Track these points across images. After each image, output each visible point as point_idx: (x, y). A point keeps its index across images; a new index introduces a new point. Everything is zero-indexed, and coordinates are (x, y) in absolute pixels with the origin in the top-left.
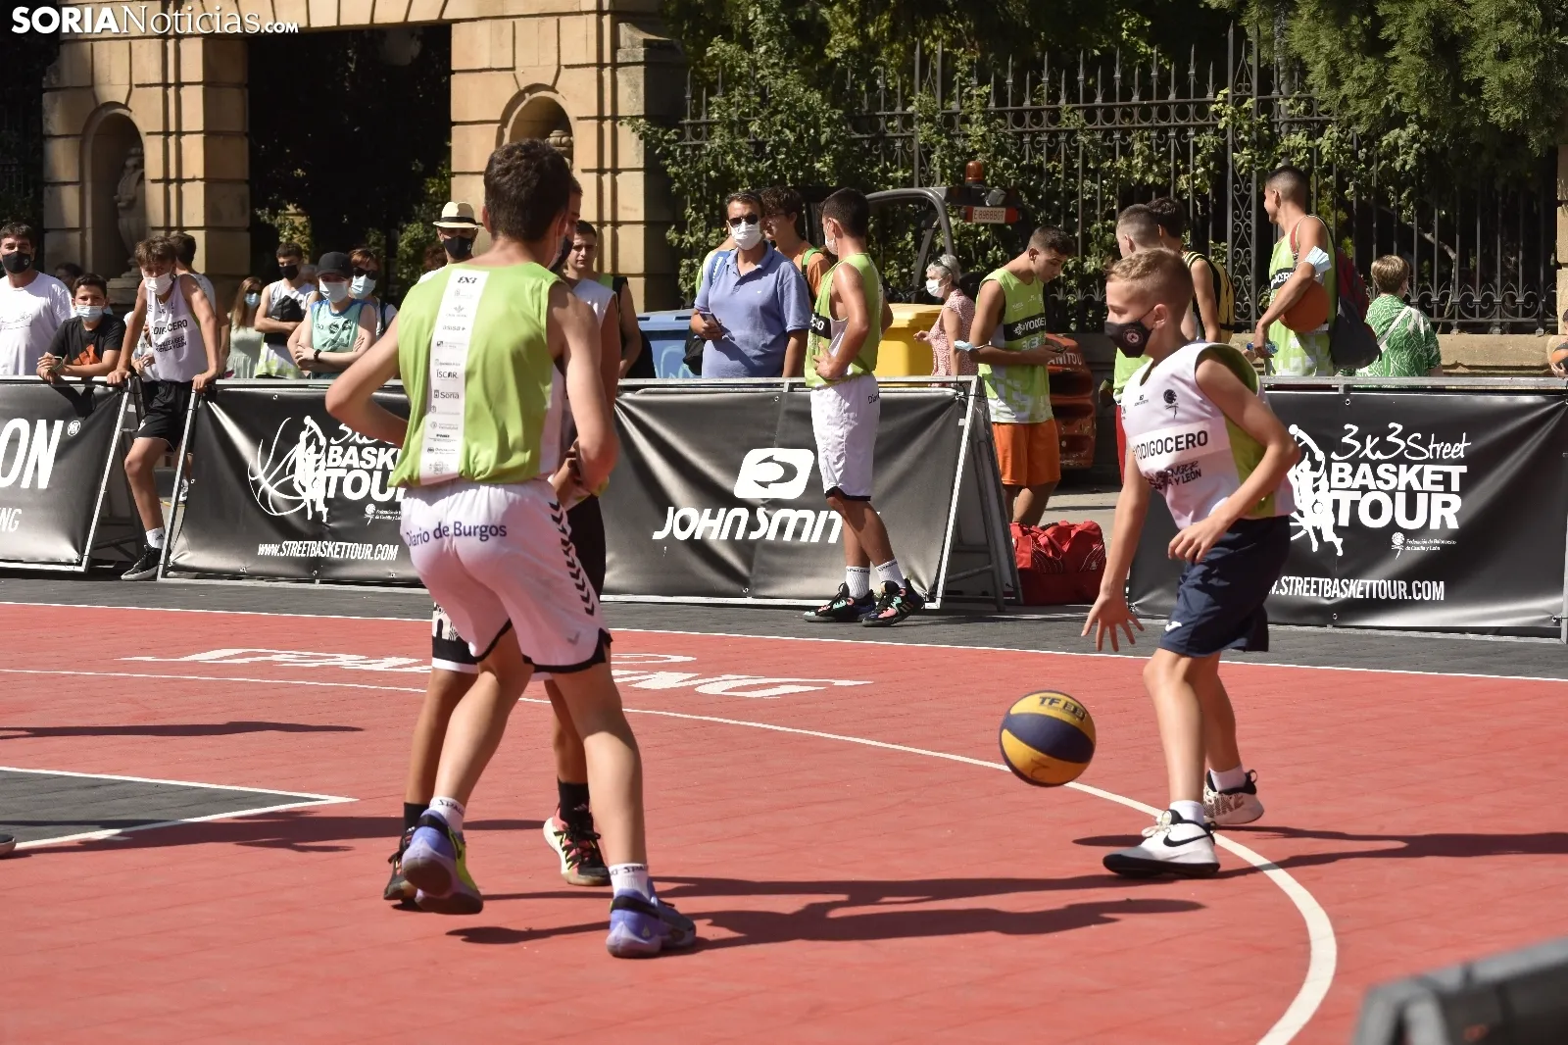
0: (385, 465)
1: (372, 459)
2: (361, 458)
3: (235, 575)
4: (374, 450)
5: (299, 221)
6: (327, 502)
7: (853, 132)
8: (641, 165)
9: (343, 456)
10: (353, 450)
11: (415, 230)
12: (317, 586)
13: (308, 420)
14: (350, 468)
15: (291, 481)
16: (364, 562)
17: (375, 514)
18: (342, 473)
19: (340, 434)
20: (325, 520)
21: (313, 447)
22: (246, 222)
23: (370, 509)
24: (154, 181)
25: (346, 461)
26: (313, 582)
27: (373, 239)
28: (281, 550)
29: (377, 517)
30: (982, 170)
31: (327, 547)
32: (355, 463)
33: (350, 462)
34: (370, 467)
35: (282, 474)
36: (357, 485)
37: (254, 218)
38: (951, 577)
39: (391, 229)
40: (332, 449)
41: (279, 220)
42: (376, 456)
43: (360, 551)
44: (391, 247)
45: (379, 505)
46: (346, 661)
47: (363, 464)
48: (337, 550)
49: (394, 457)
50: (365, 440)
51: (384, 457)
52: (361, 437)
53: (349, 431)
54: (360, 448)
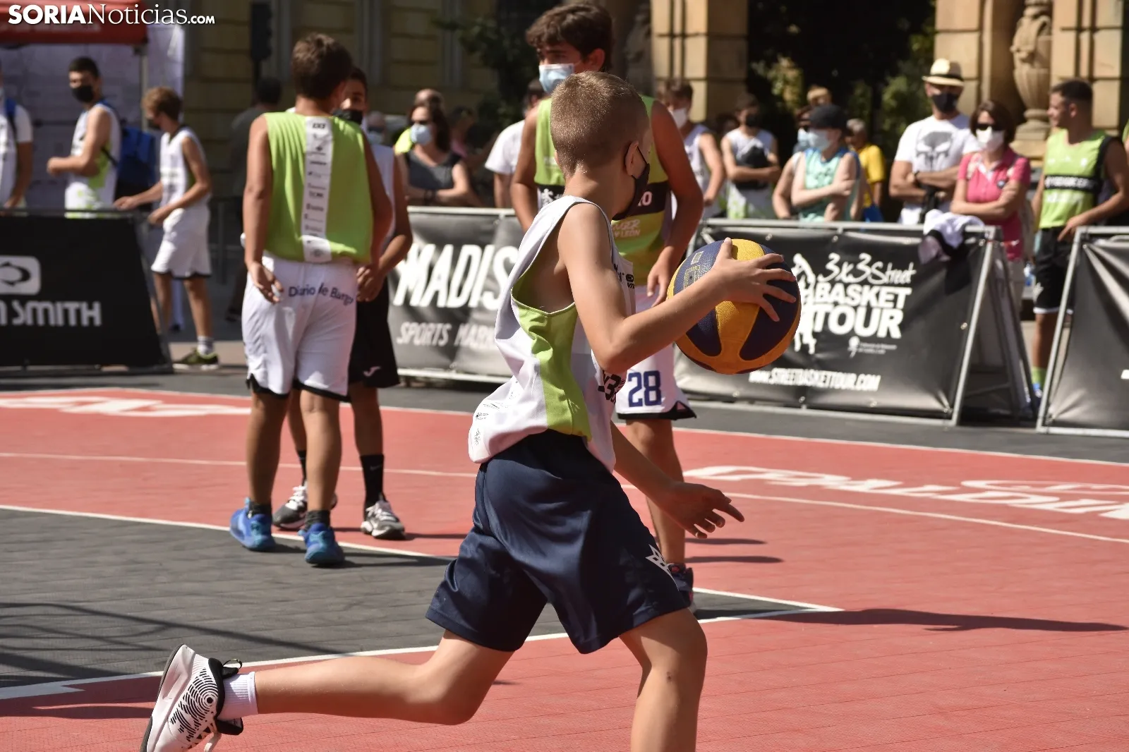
0: (868, 303)
1: (856, 296)
2: (846, 295)
3: (730, 399)
4: (858, 288)
5: (792, 74)
6: (815, 335)
8: (1120, 23)
9: (830, 292)
10: (839, 287)
11: (898, 84)
12: (804, 411)
13: (798, 258)
14: (836, 304)
16: (847, 391)
17: (859, 347)
18: (829, 308)
19: (827, 273)
20: (812, 351)
21: (802, 284)
22: (742, 74)
23: (854, 342)
24: (661, 36)
25: (833, 298)
26: (799, 407)
27: (858, 91)
28: (771, 377)
29: (861, 350)
31: (813, 376)
32: (841, 299)
33: (837, 299)
34: (855, 303)
36: (842, 319)
37: (752, 75)
39: (877, 81)
40: (819, 286)
41: (771, 74)
42: (861, 293)
43: (842, 381)
44: (877, 100)
45: (863, 339)
46: (831, 481)
47: (848, 300)
48: (823, 379)
49: (878, 295)
50: (851, 279)
51: (868, 294)
52: (847, 275)
53: (836, 269)
54: (846, 285)
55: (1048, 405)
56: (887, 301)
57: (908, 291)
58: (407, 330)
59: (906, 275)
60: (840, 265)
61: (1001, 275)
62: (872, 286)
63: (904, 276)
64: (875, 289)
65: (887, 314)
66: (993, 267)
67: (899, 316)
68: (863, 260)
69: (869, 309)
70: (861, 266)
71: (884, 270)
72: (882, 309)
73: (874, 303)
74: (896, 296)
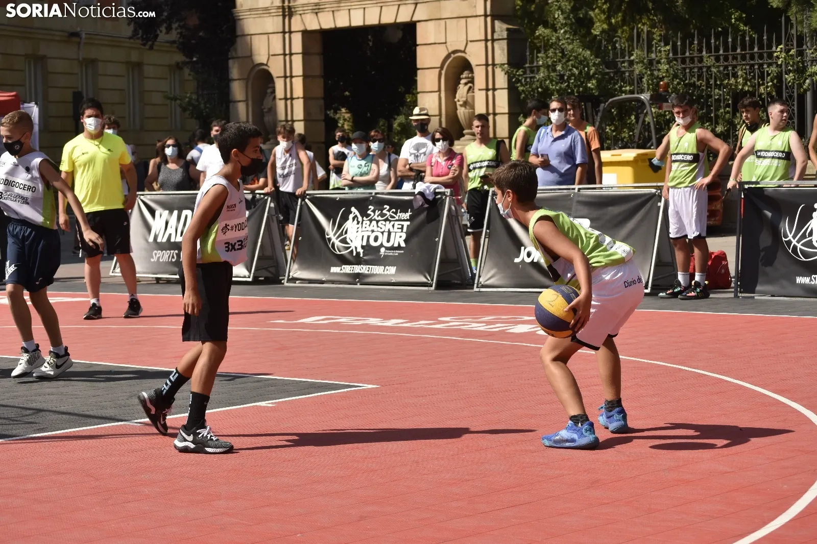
0: (389, 230)
1: (383, 226)
2: (378, 227)
3: (322, 282)
4: (384, 222)
5: (347, 116)
6: (363, 247)
7: (606, 69)
8: (506, 86)
9: (369, 225)
10: (374, 223)
11: (401, 119)
12: (358, 286)
13: (353, 209)
14: (373, 231)
15: (346, 238)
16: (380, 275)
17: (385, 252)
18: (369, 233)
19: (368, 215)
20: (361, 256)
21: (355, 222)
22: (323, 118)
23: (383, 250)
24: (280, 99)
25: (371, 228)
26: (356, 284)
27: (381, 123)
28: (341, 270)
29: (386, 254)
30: (667, 85)
31: (362, 268)
32: (375, 228)
33: (373, 228)
34: (382, 230)
35: (341, 234)
36: (376, 239)
37: (327, 116)
38: (656, 278)
39: (390, 118)
40: (364, 222)
41: (338, 116)
42: (385, 225)
43: (377, 270)
44: (390, 127)
45: (387, 248)
46: (373, 321)
47: (379, 229)
48: (367, 269)
49: (393, 226)
50: (380, 218)
51: (389, 225)
52: (378, 216)
53: (372, 214)
54: (378, 222)
55: (480, 277)
56: (398, 228)
57: (408, 223)
58: (156, 254)
59: (407, 215)
60: (374, 211)
61: (454, 213)
62: (390, 221)
63: (406, 216)
64: (392, 223)
65: (398, 235)
66: (450, 209)
67: (404, 236)
68: (386, 208)
69: (389, 233)
70: (384, 212)
71: (396, 213)
72: (396, 232)
73: (391, 230)
74: (403, 226)
